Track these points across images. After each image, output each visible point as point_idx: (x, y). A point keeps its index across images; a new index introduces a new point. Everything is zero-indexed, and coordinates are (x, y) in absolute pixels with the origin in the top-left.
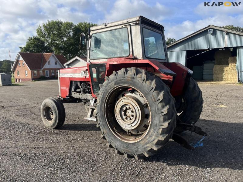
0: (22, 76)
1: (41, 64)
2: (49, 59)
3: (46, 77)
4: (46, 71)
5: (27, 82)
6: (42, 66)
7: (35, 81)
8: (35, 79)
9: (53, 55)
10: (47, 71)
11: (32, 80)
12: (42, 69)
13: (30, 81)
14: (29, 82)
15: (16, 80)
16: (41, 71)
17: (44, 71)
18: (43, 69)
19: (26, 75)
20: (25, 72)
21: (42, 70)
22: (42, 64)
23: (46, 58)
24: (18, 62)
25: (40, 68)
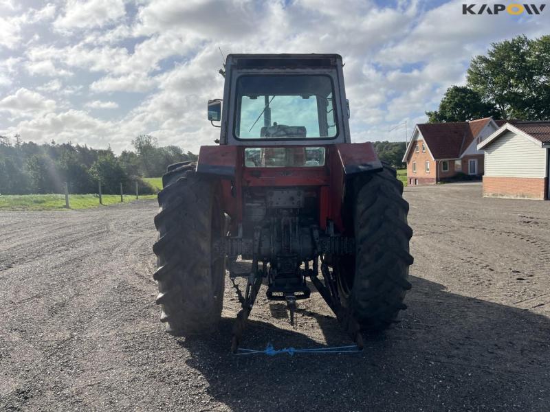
0: (420, 173)
1: (460, 147)
2: (479, 133)
3: (470, 174)
4: (469, 161)
5: (428, 185)
6: (461, 150)
7: (441, 183)
8: (443, 179)
9: (491, 123)
10: (472, 160)
11: (437, 181)
12: (462, 156)
13: (433, 183)
14: (431, 185)
15: (411, 180)
16: (458, 163)
17: (464, 161)
18: (464, 157)
19: (428, 170)
20: (426, 164)
21: (462, 159)
22: (462, 146)
23: (473, 132)
24: (414, 143)
25: (457, 156)
